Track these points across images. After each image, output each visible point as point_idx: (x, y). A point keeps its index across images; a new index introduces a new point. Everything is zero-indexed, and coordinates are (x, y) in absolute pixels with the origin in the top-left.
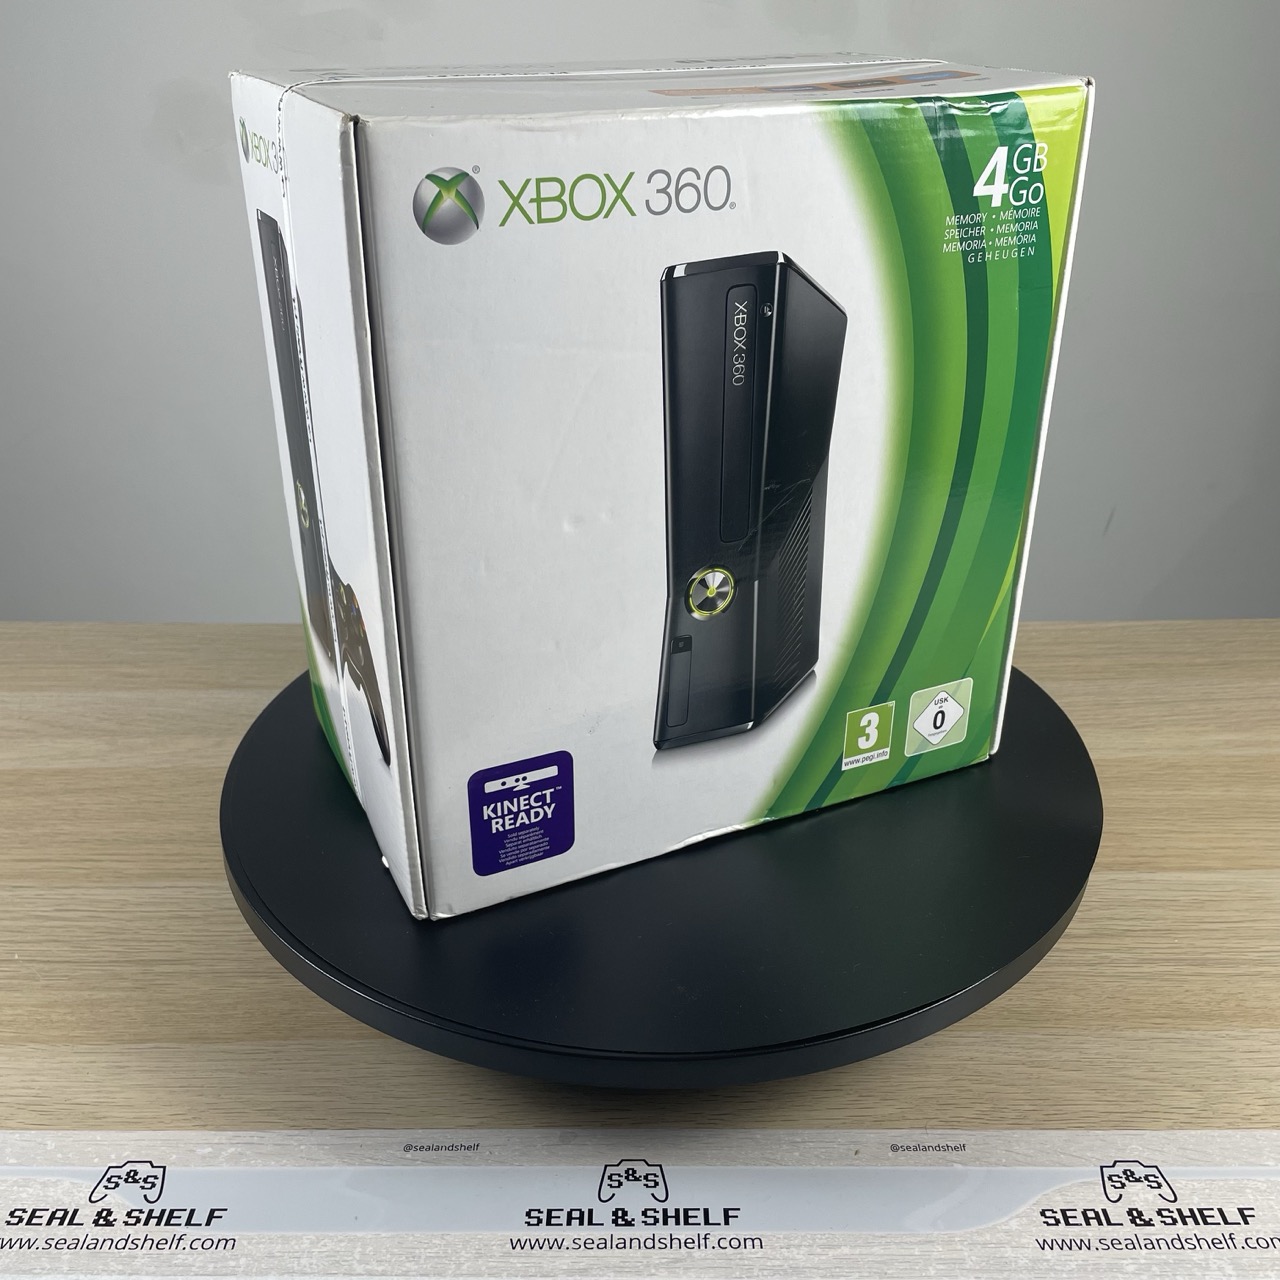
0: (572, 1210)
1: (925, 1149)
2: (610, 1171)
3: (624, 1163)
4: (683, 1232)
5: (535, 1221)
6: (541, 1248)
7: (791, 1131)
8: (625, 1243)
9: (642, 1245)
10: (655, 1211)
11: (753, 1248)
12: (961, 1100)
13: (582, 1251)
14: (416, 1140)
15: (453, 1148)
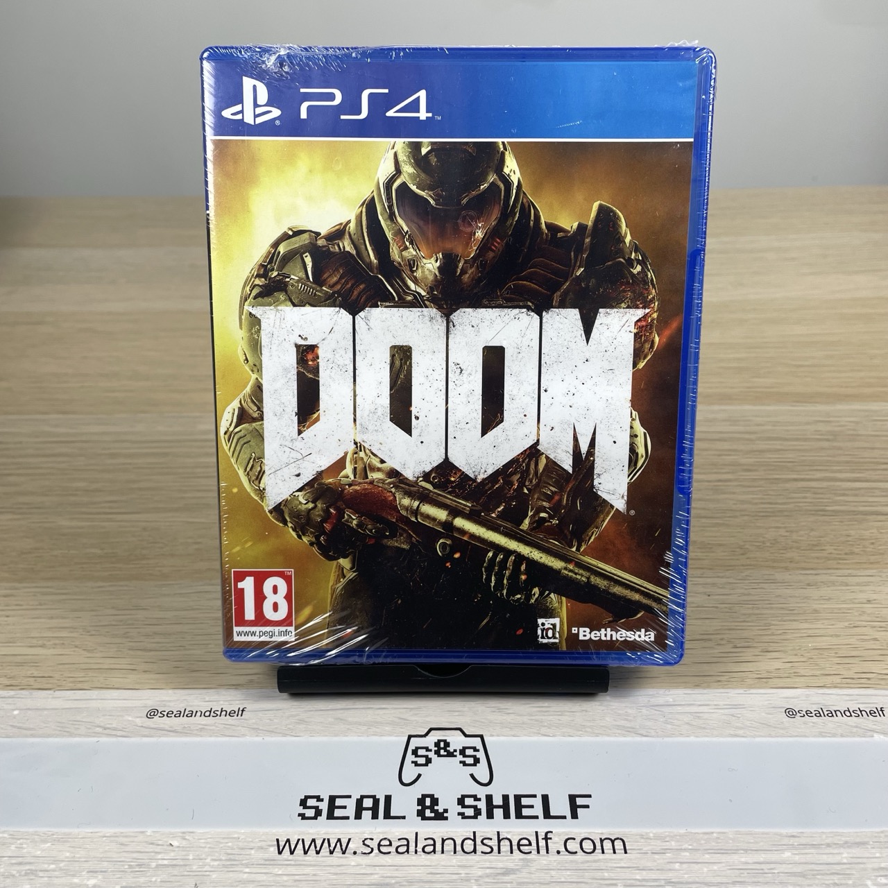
0: (363, 797)
1: (831, 714)
2: (414, 743)
3: (433, 731)
4: (515, 829)
5: (311, 813)
6: (318, 853)
7: (651, 691)
8: (434, 845)
9: (459, 848)
10: (476, 798)
11: (614, 852)
12: (866, 651)
13: (375, 858)
14: (164, 703)
15: (211, 713)
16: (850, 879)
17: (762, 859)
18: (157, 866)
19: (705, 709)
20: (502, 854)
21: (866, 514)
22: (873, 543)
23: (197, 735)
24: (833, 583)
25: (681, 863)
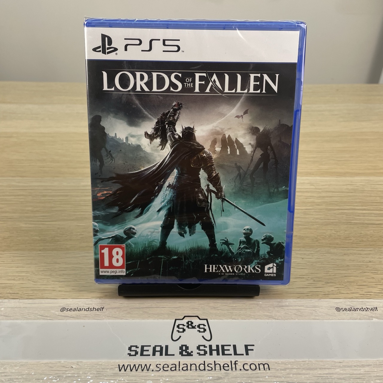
0: (156, 346)
1: (355, 310)
2: (178, 322)
3: (185, 317)
4: (222, 360)
6: (137, 370)
7: (279, 300)
8: (187, 367)
9: (198, 368)
10: (205, 346)
11: (264, 370)
12: (369, 283)
13: (162, 373)
14: (68, 305)
15: (89, 309)
16: (364, 380)
17: (327, 372)
18: (66, 376)
19: (302, 308)
20: (216, 370)
21: (368, 224)
22: (371, 237)
23: (83, 319)
24: (355, 254)
25: (293, 374)
